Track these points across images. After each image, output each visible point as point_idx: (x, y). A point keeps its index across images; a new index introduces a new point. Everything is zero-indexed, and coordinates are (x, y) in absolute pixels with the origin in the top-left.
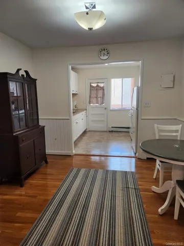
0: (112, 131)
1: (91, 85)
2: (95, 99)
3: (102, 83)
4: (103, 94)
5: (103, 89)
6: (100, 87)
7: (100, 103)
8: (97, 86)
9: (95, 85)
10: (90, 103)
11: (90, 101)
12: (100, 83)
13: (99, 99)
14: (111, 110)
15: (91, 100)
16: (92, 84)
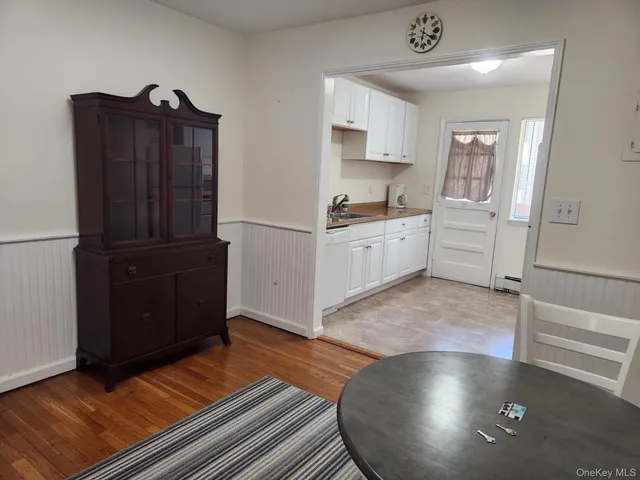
0: (506, 291)
1: (453, 140)
2: (462, 182)
3: (489, 133)
4: (491, 171)
5: (490, 151)
6: (484, 147)
7: (475, 195)
8: (475, 142)
9: (466, 139)
10: (444, 194)
11: (445, 188)
12: (484, 133)
13: (475, 183)
14: (510, 223)
15: (451, 184)
16: (457, 137)
